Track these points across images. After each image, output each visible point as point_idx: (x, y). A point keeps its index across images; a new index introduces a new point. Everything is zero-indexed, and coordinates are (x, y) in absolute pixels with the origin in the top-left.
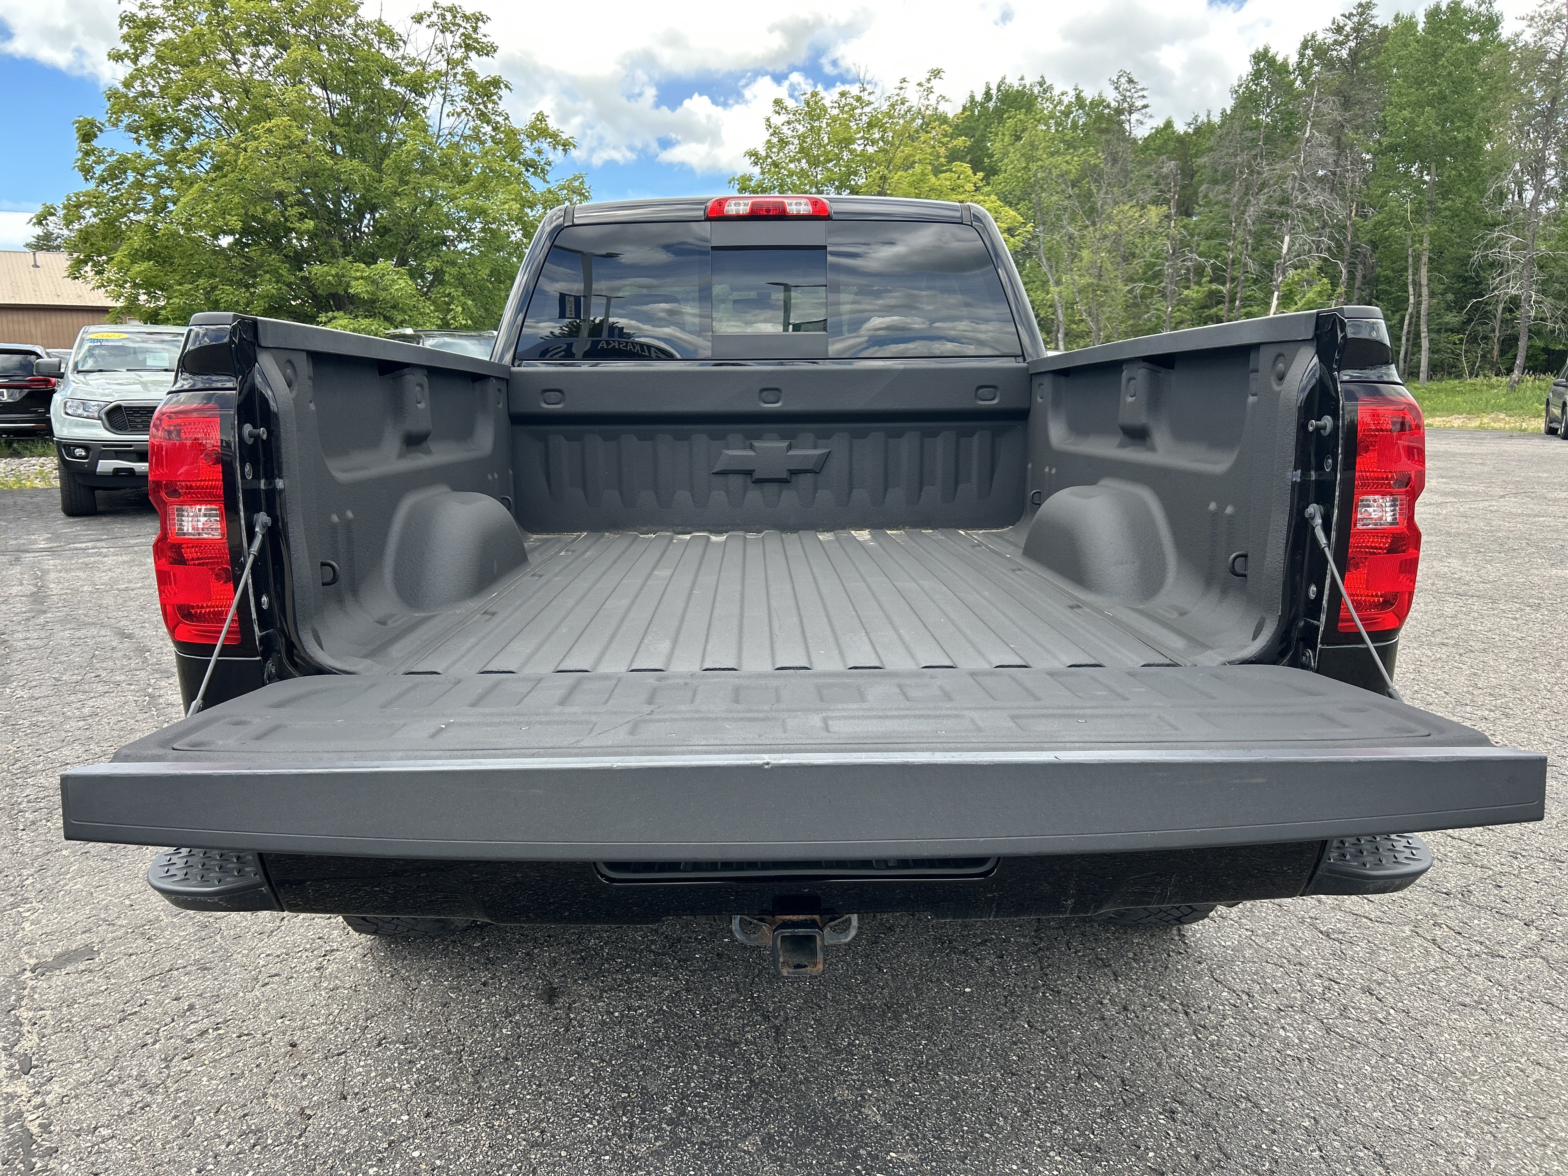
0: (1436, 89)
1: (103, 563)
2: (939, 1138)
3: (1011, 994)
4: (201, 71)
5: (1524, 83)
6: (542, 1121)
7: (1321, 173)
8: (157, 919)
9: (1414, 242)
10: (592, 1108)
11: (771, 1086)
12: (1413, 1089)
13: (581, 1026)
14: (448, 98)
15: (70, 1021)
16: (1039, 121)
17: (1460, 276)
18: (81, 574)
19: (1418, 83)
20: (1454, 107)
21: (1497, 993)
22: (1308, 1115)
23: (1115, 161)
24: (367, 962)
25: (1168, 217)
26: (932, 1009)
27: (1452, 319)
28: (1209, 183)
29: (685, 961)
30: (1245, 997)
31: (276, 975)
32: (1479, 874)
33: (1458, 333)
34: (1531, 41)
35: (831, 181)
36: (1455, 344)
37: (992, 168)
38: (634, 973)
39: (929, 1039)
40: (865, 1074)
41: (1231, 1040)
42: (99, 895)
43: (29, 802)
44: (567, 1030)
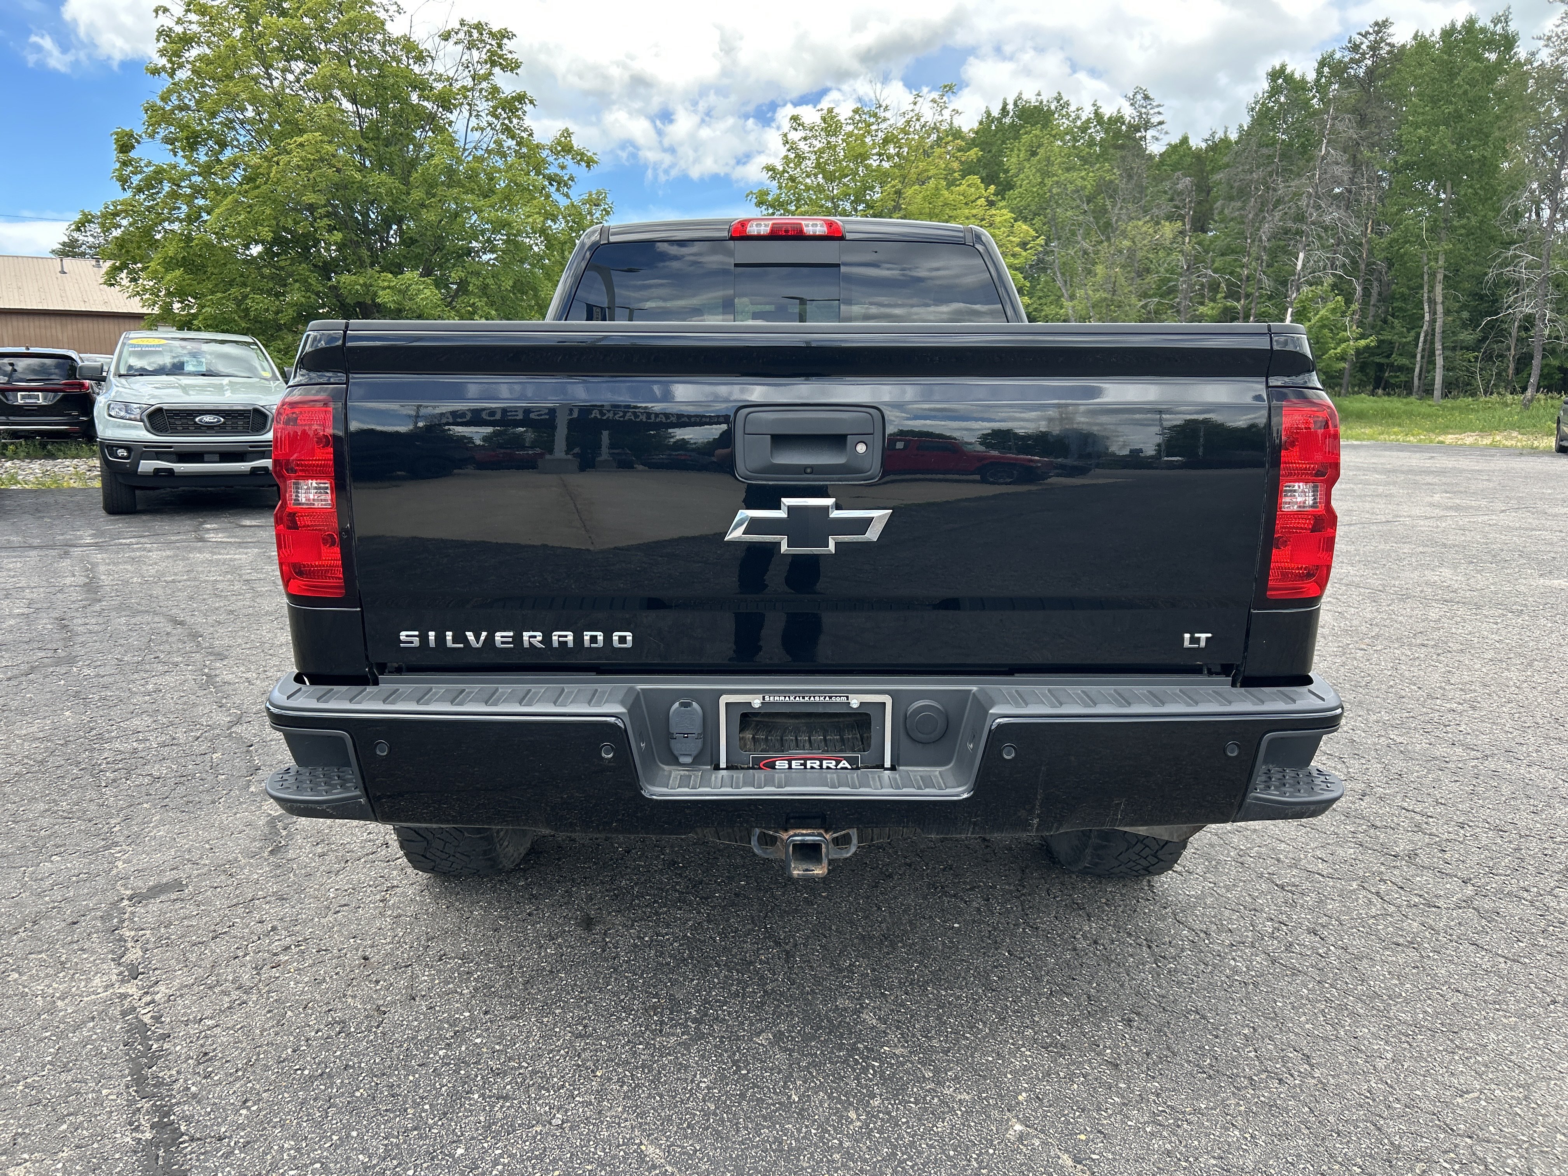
0: (1451, 108)
1: (147, 557)
2: (926, 1037)
3: (995, 929)
4: (235, 85)
5: (1541, 102)
6: (585, 1018)
7: (1337, 190)
8: (236, 859)
9: (1429, 260)
10: (628, 1010)
11: (781, 995)
12: (1343, 1007)
13: (616, 948)
14: (474, 113)
15: (168, 938)
16: (1054, 136)
17: (1477, 294)
18: (129, 567)
19: (1434, 101)
20: (1469, 125)
21: (1428, 936)
22: (1248, 1026)
23: (1130, 177)
24: (424, 896)
25: (1182, 233)
26: (924, 940)
27: (1467, 336)
28: (1224, 199)
29: (706, 899)
30: (1202, 935)
31: (345, 905)
32: (1427, 840)
33: (1474, 351)
34: (1548, 60)
35: (847, 195)
36: (1470, 361)
37: (1008, 183)
38: (661, 907)
39: (921, 963)
40: (864, 988)
41: (1187, 967)
42: (181, 841)
43: (108, 763)
44: (604, 951)
